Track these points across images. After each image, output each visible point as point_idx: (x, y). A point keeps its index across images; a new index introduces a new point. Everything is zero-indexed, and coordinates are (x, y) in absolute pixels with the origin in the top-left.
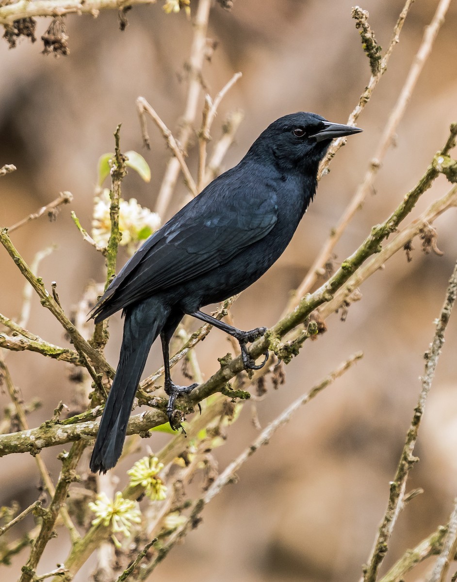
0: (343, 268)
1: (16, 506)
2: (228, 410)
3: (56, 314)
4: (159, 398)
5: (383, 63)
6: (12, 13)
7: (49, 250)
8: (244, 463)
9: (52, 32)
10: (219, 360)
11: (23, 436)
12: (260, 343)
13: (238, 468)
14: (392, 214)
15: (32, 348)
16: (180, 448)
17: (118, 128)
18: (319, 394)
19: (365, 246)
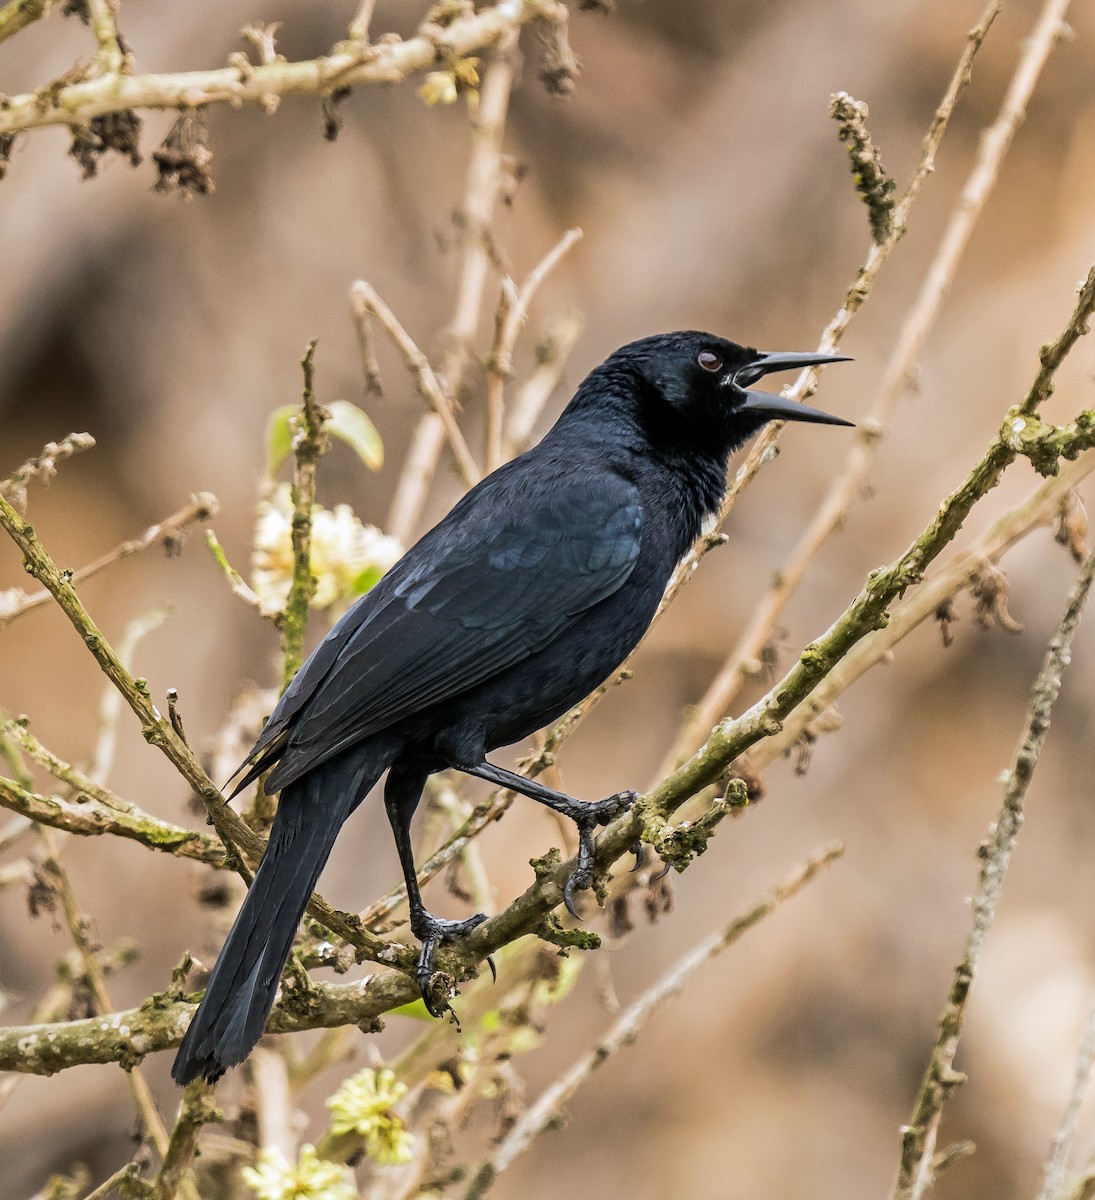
0: (805, 661)
1: (82, 1176)
2: (547, 969)
3: (176, 759)
4: (400, 946)
5: (898, 217)
6: (89, 101)
7: (157, 618)
8: (583, 1086)
9: (176, 142)
10: (531, 862)
11: (105, 1027)
12: (621, 827)
13: (569, 1096)
14: (914, 544)
15: (118, 830)
16: (441, 1051)
17: (309, 347)
18: (749, 935)
19: (853, 616)
